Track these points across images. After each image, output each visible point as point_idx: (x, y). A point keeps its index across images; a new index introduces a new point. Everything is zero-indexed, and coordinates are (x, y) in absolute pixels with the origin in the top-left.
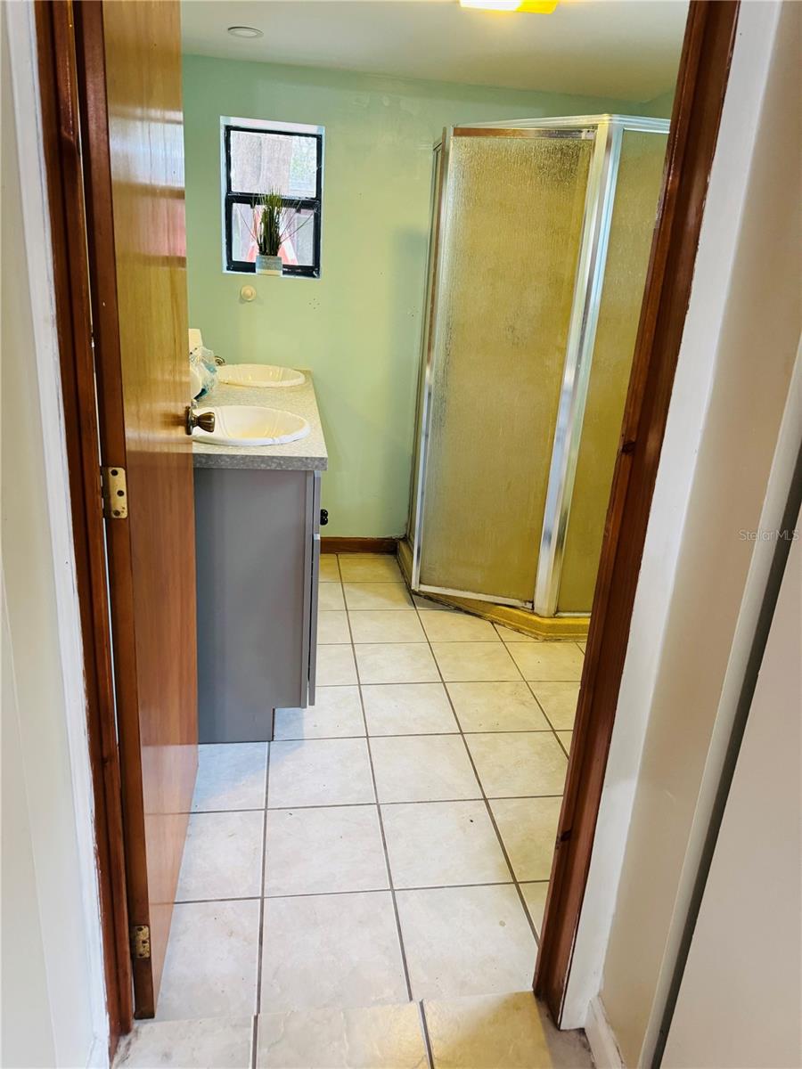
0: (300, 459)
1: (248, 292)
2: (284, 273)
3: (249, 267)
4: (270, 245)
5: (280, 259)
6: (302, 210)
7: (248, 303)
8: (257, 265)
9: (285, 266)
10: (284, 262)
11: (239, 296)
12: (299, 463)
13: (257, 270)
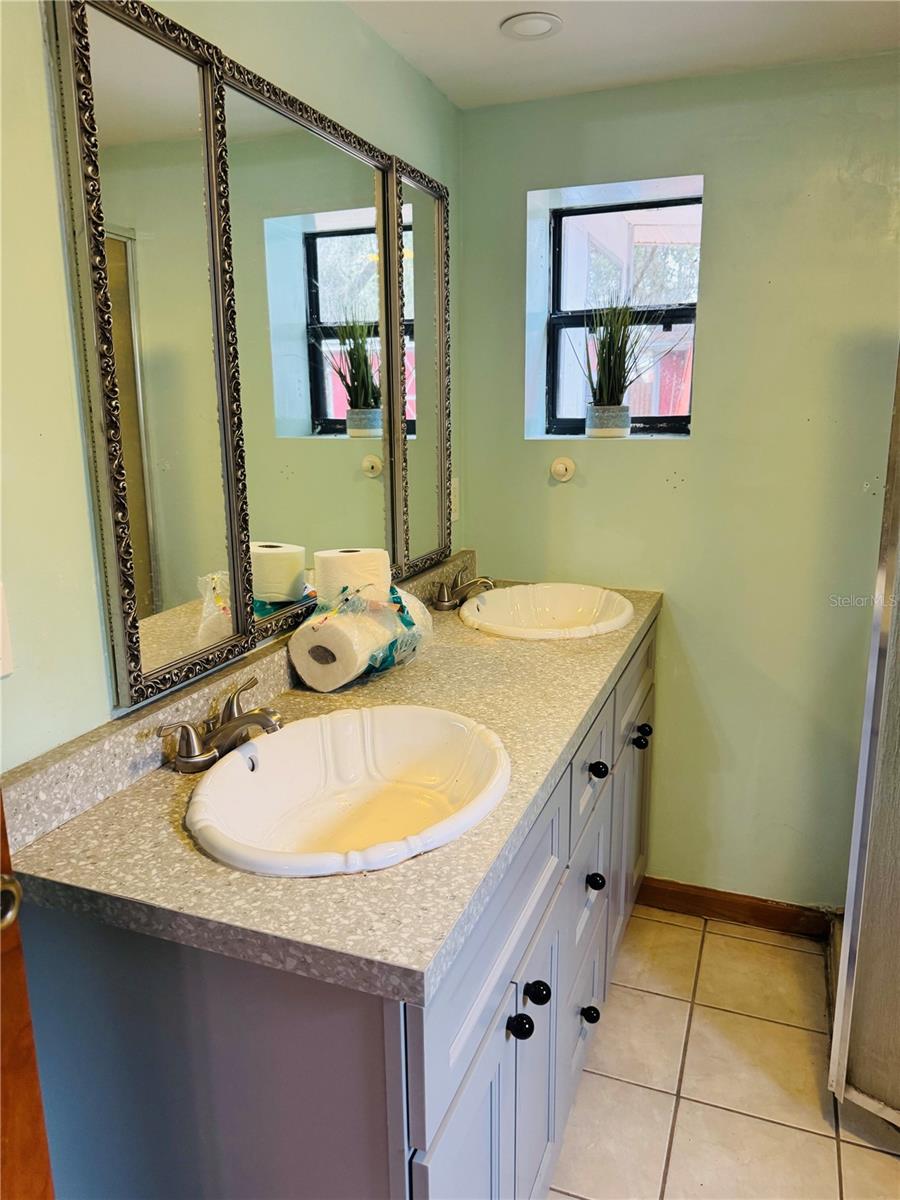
0: (353, 961)
1: (560, 468)
2: (634, 431)
3: (576, 427)
4: (610, 387)
5: (626, 409)
6: (673, 326)
7: (560, 485)
8: (588, 423)
9: (635, 420)
10: (633, 413)
11: (549, 475)
12: (352, 972)
13: (587, 429)
